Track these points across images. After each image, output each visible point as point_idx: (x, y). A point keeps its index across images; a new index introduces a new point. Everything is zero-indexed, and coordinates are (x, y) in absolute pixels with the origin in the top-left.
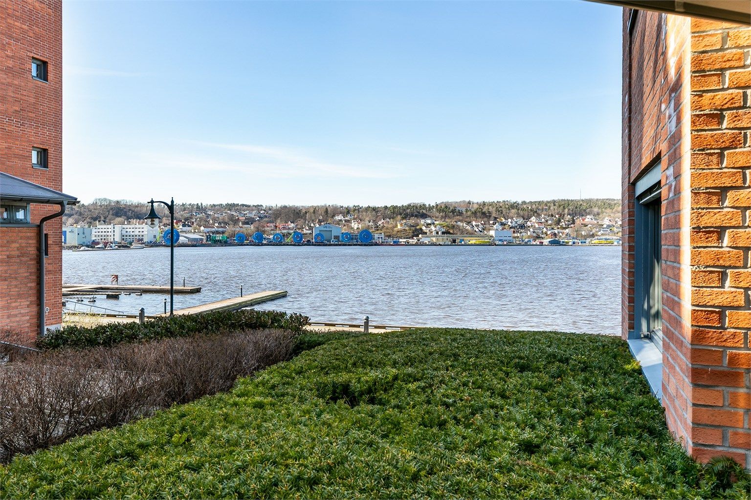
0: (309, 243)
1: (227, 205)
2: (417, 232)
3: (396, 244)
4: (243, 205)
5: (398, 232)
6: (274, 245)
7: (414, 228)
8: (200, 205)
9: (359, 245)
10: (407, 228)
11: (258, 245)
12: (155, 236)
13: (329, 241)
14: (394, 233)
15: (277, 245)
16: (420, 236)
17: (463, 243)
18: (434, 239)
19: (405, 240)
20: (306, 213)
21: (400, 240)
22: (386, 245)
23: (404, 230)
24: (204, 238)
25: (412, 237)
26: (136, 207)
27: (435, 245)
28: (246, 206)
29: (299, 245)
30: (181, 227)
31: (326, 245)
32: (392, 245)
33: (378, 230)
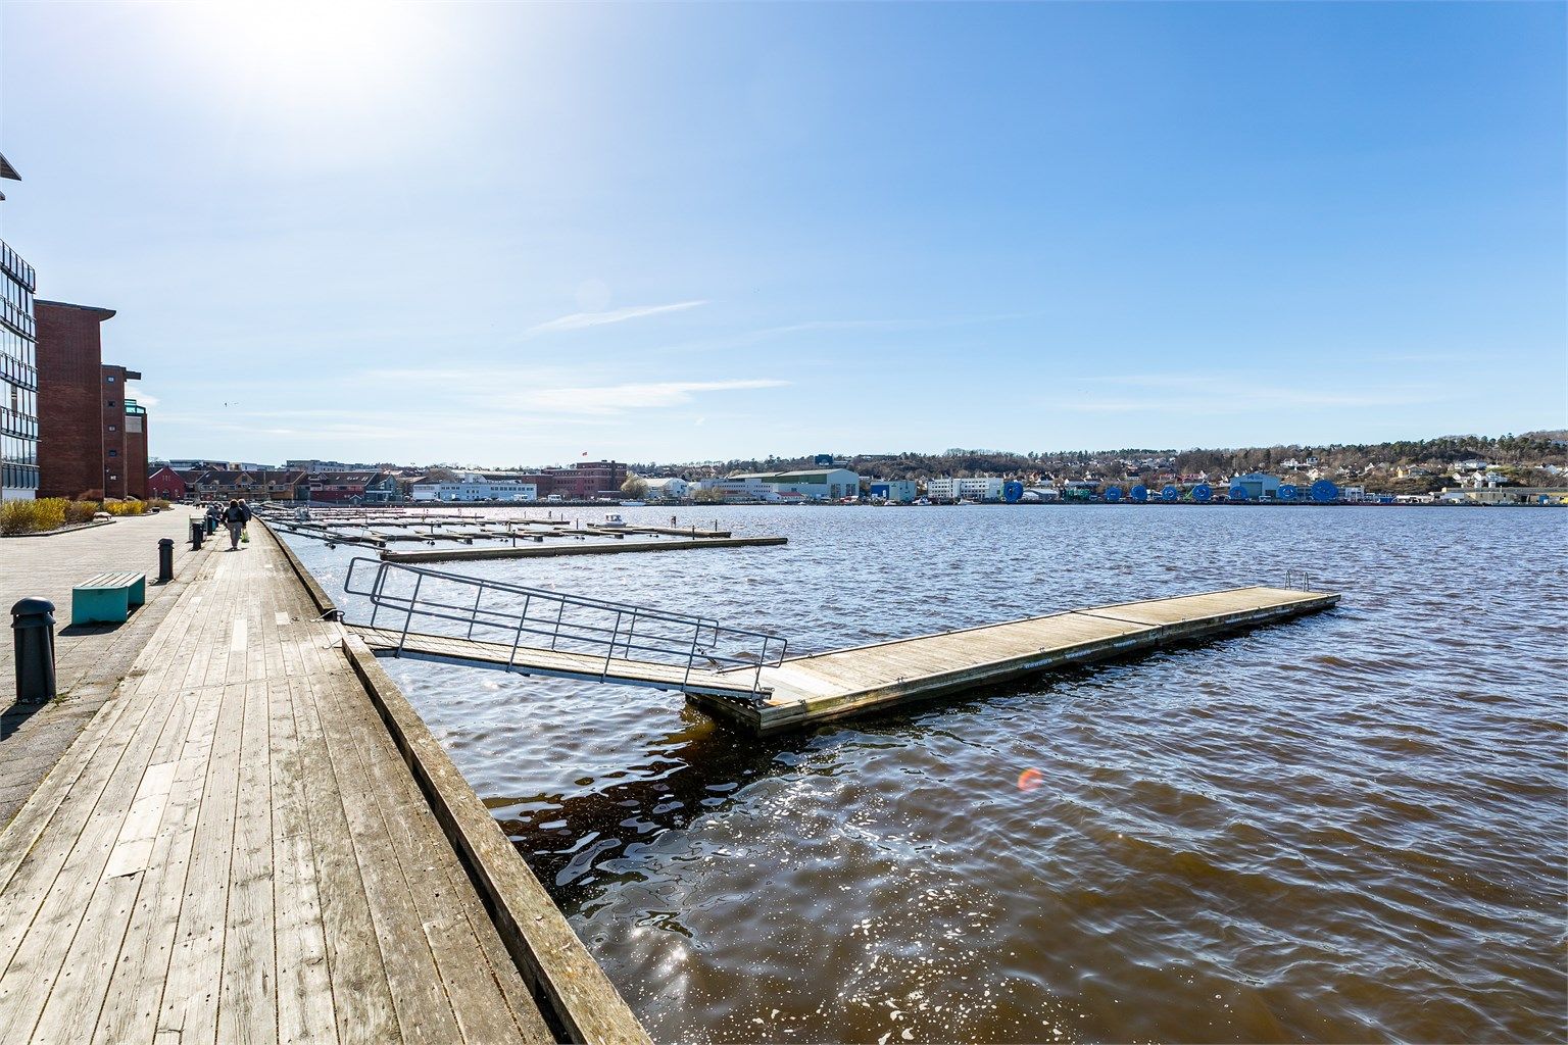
0: (1221, 501)
1: (1123, 451)
2: (1438, 482)
3: (1386, 503)
4: (1146, 451)
5: (1397, 483)
6: (1163, 503)
7: (1432, 477)
8: (1084, 453)
9: (1310, 504)
10: (1417, 477)
11: (1138, 503)
12: (999, 492)
13: (1257, 498)
14: (1389, 485)
15: (1168, 503)
16: (1444, 490)
17: (1545, 502)
18: (1473, 496)
19: (1408, 497)
20: (1232, 457)
21: (1399, 497)
22: (1364, 505)
23: (1411, 480)
24: (1056, 492)
25: (1426, 493)
26: (995, 457)
27: (1474, 505)
28: (1150, 452)
29: (1202, 504)
30: (1039, 480)
31: (1250, 504)
32: (1378, 505)
33: (1355, 481)
